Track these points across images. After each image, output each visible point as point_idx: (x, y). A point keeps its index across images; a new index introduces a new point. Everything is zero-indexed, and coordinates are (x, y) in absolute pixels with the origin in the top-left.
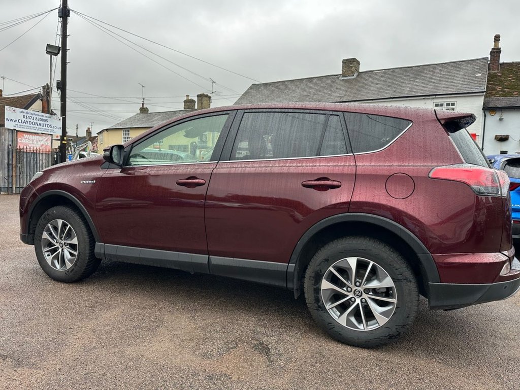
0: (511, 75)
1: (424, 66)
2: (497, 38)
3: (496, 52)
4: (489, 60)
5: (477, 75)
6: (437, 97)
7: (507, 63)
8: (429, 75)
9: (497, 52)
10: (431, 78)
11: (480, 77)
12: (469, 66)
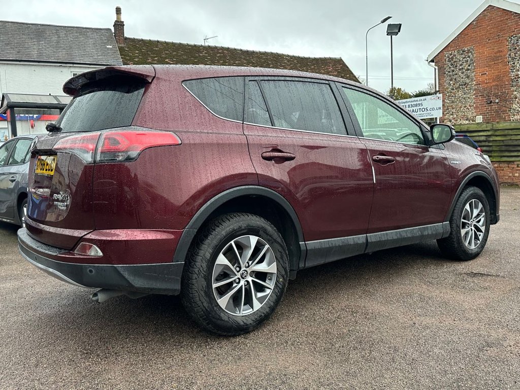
0: (137, 52)
1: (43, 25)
2: (118, 11)
3: (119, 25)
4: (113, 32)
5: (108, 47)
6: (74, 65)
7: (129, 39)
8: (55, 38)
9: (121, 25)
10: (58, 42)
11: (111, 49)
12: (95, 35)
